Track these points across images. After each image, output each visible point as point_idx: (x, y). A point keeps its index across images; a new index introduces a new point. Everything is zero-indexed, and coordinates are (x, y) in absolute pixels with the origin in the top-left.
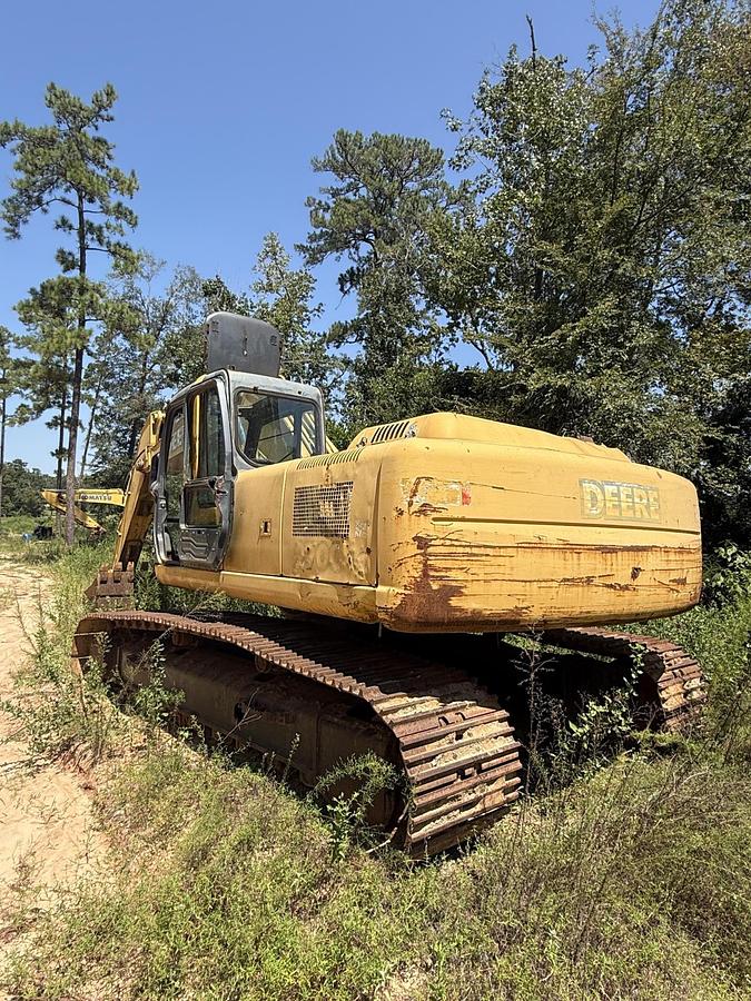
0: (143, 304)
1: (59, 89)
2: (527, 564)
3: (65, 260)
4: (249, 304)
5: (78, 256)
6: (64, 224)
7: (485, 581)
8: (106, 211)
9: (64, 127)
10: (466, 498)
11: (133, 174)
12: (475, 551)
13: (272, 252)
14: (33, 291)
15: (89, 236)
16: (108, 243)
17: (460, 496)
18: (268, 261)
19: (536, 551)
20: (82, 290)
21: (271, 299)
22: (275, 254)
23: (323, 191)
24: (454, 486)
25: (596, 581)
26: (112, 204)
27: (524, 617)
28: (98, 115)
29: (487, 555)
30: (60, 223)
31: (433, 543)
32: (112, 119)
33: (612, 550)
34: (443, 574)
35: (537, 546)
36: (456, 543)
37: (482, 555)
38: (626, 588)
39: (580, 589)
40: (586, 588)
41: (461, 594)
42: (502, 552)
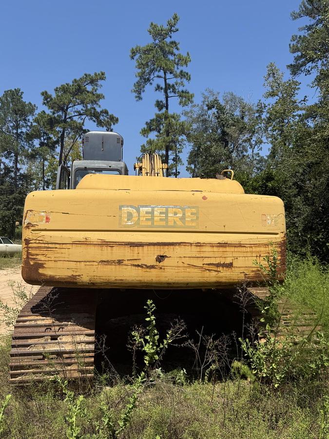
0: (209, 117)
1: (154, 24)
2: (78, 252)
3: (159, 105)
4: (263, 105)
5: (164, 102)
6: (158, 88)
7: (55, 261)
8: (176, 76)
9: (157, 41)
10: (48, 219)
11: (188, 54)
12: (50, 246)
13: (272, 73)
14: (147, 123)
15: (169, 91)
16: (178, 92)
17: (45, 219)
18: (271, 79)
19: (83, 246)
20: (166, 118)
21: (272, 101)
22: (274, 74)
23: (300, 29)
24: (43, 214)
25: (125, 262)
26: (178, 72)
27: (78, 280)
28: (171, 31)
29: (56, 248)
30: (157, 88)
31: (31, 242)
32: (178, 30)
33: (140, 245)
34: (35, 257)
35: (85, 243)
36: (41, 242)
37: (53, 248)
38: (153, 267)
39: (113, 267)
40: (118, 267)
41: (43, 267)
42: (64, 246)
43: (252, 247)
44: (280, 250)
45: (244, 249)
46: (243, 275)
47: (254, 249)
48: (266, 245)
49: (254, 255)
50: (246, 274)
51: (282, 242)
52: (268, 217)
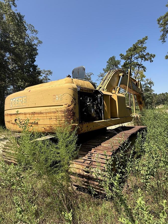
25: (10, 122)
33: (12, 115)
43: (47, 114)
44: (64, 115)
45: (42, 115)
46: (44, 129)
47: (48, 115)
48: (55, 112)
49: (48, 118)
50: (45, 128)
51: (66, 110)
52: (57, 96)
